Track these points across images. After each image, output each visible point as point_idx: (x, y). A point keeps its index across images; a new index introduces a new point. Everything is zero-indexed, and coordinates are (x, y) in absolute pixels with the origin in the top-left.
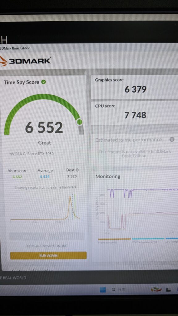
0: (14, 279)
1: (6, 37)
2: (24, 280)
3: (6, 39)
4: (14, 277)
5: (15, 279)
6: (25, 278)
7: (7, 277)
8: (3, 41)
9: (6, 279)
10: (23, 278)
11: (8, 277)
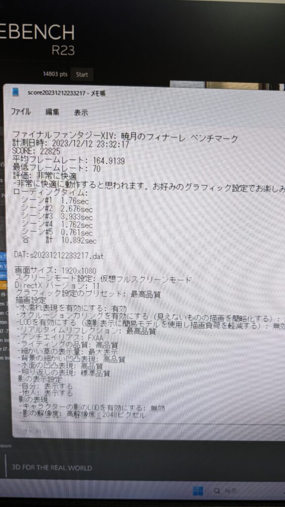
0: (70, 469)
1: (73, 26)
2: (88, 471)
3: (71, 31)
4: (70, 467)
5: (72, 469)
6: (90, 468)
7: (58, 467)
8: (66, 34)
9: (56, 469)
10: (87, 469)
11: (60, 466)
